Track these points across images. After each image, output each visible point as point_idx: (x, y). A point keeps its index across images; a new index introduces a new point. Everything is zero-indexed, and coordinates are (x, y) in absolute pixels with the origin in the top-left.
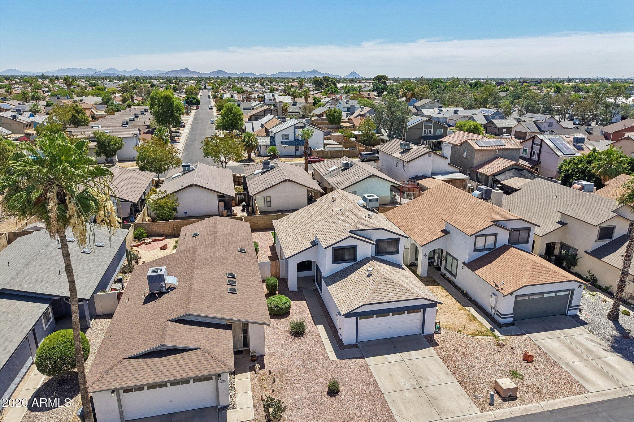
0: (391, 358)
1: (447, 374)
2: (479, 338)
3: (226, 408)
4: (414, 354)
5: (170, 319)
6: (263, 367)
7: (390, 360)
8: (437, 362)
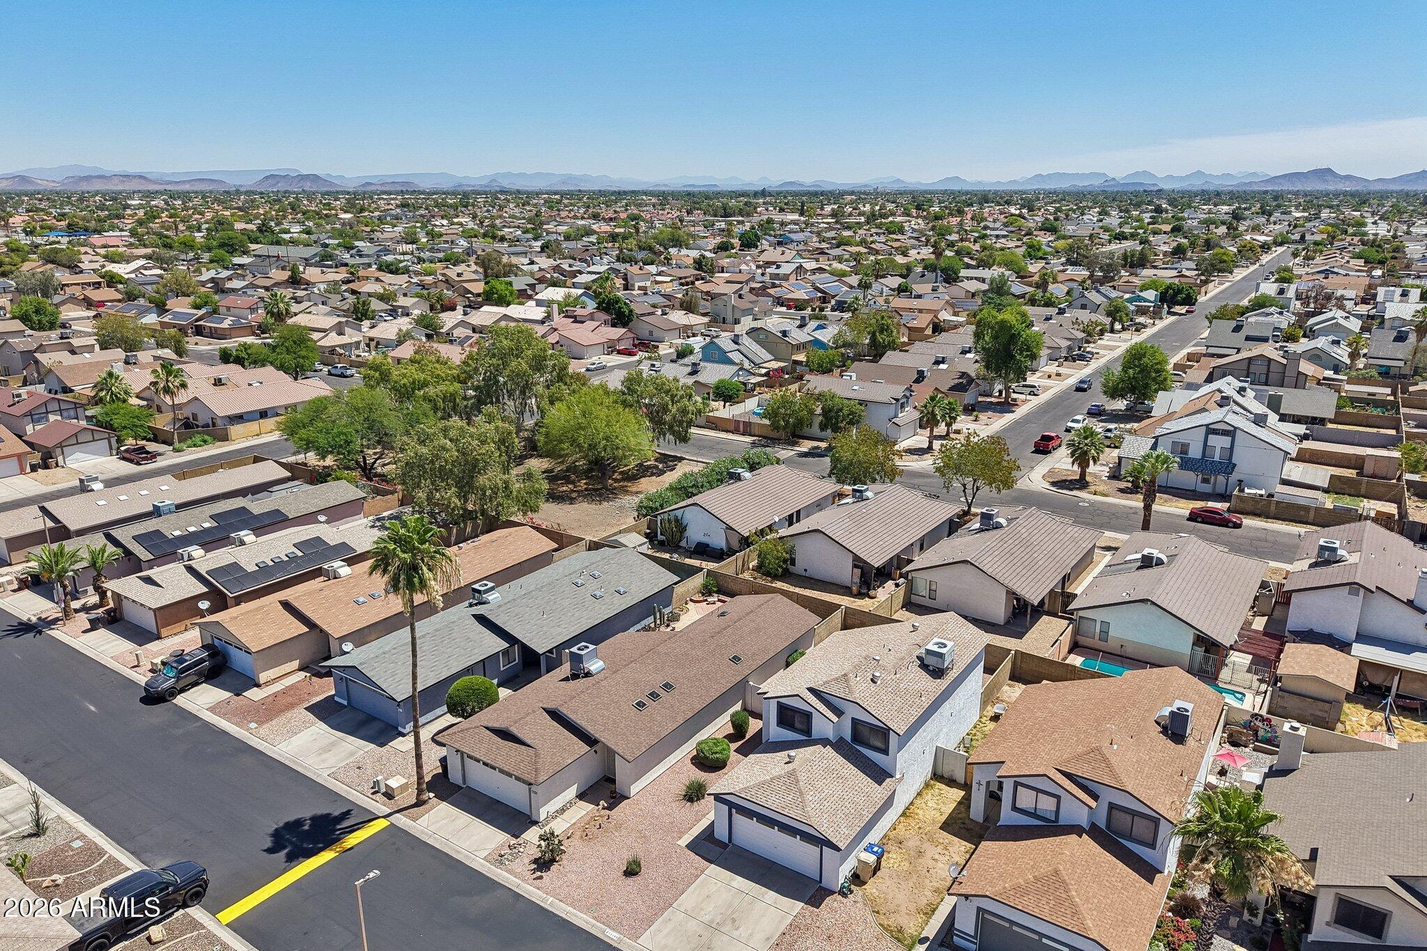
0: (739, 882)
1: (768, 939)
2: (887, 935)
3: (536, 823)
4: (771, 895)
5: (545, 706)
6: (610, 808)
7: (735, 884)
8: (780, 922)
